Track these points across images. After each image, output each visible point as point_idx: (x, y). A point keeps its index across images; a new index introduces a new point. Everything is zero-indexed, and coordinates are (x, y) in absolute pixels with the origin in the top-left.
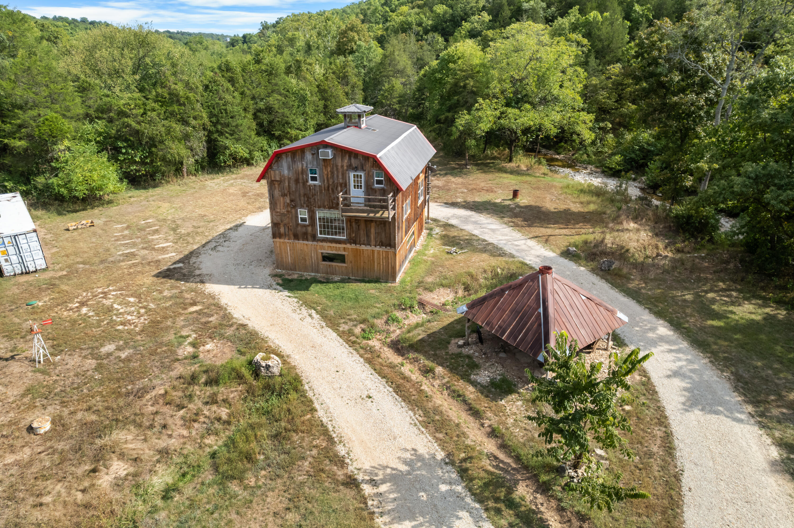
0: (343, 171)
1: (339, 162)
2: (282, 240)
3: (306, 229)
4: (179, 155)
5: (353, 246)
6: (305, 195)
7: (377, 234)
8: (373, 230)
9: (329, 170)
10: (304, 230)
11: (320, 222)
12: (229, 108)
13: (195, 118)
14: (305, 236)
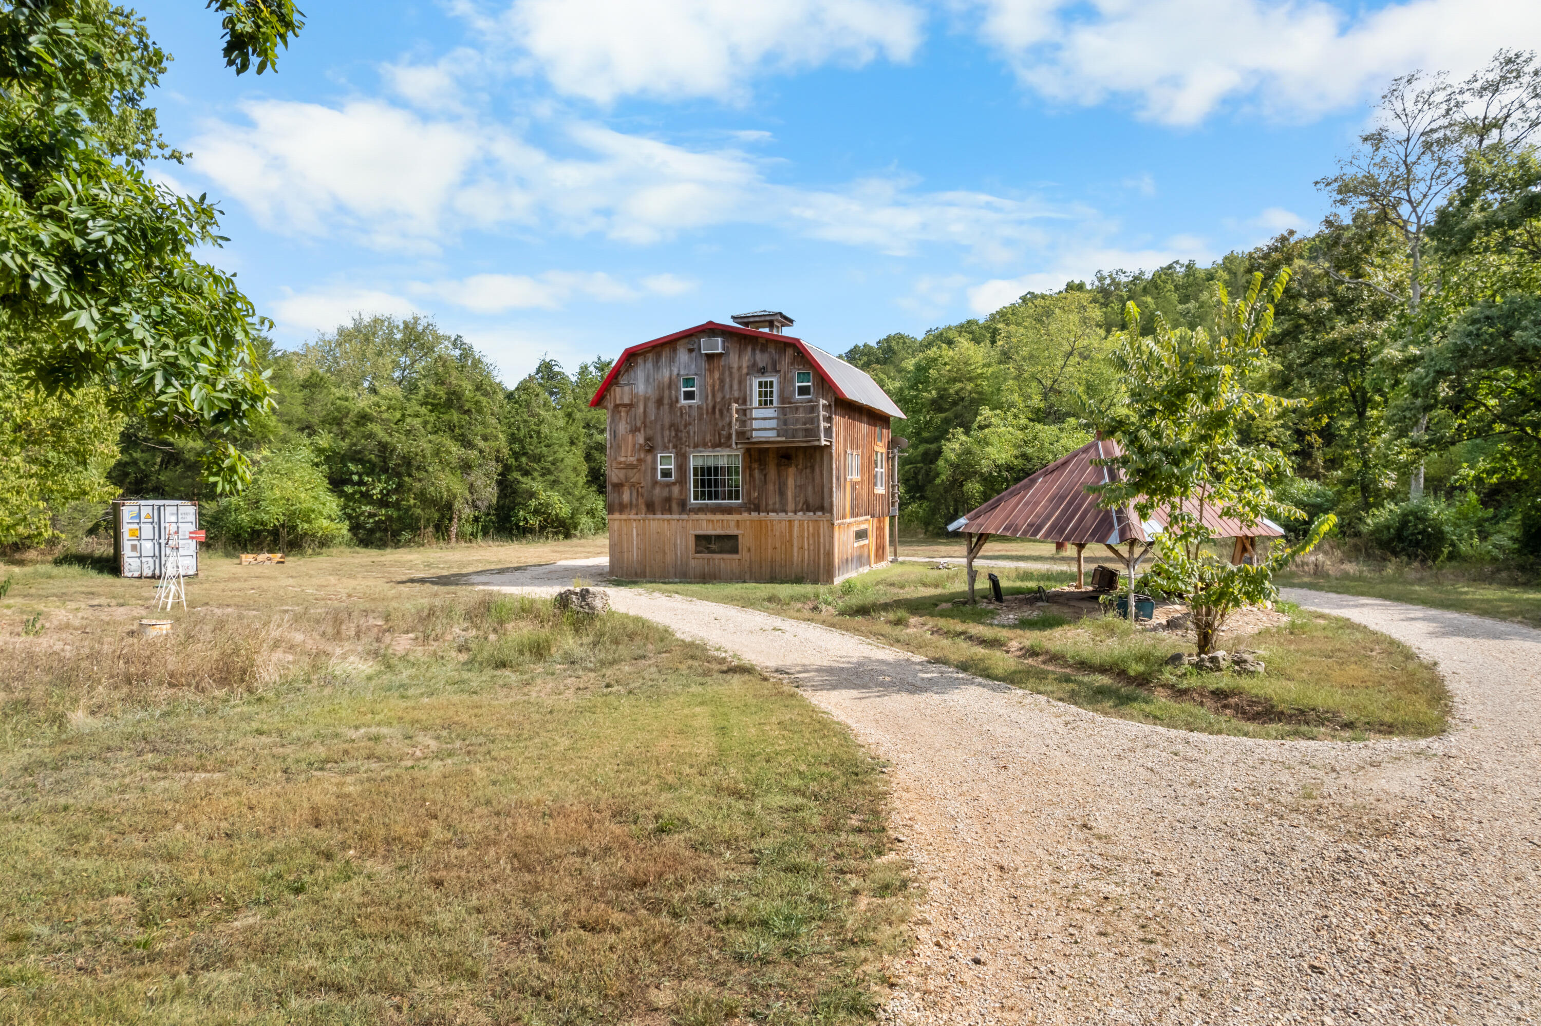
0: (740, 376)
1: (733, 359)
2: (624, 517)
3: (670, 491)
4: (449, 490)
5: (754, 515)
6: (672, 425)
7: (800, 488)
8: (791, 482)
9: (717, 375)
10: (665, 493)
11: (695, 475)
12: (545, 430)
13: (485, 438)
14: (666, 506)
